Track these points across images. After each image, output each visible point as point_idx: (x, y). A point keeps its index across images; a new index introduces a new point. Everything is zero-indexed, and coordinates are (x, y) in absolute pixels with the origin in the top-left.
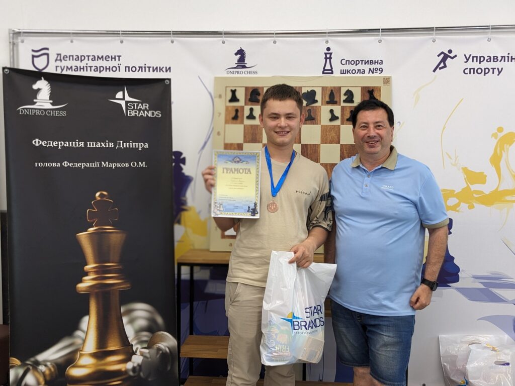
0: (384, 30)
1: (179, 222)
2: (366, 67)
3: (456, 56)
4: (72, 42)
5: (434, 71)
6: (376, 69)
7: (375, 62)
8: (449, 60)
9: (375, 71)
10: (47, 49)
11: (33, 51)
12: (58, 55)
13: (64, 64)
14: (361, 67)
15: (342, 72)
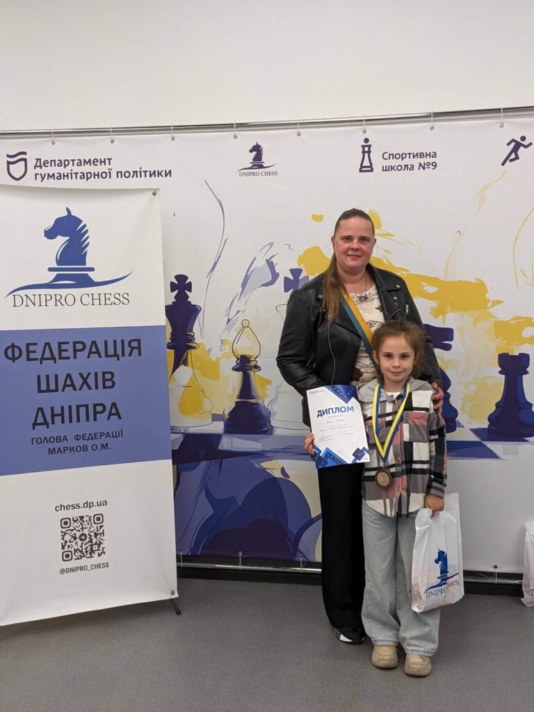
0: (437, 115)
1: (185, 363)
2: (416, 162)
3: (531, 144)
4: (53, 143)
5: (503, 164)
6: (428, 164)
7: (427, 155)
8: (521, 150)
9: (426, 166)
10: (25, 153)
11: (8, 156)
12: (37, 159)
13: (44, 171)
14: (407, 161)
15: (385, 169)
